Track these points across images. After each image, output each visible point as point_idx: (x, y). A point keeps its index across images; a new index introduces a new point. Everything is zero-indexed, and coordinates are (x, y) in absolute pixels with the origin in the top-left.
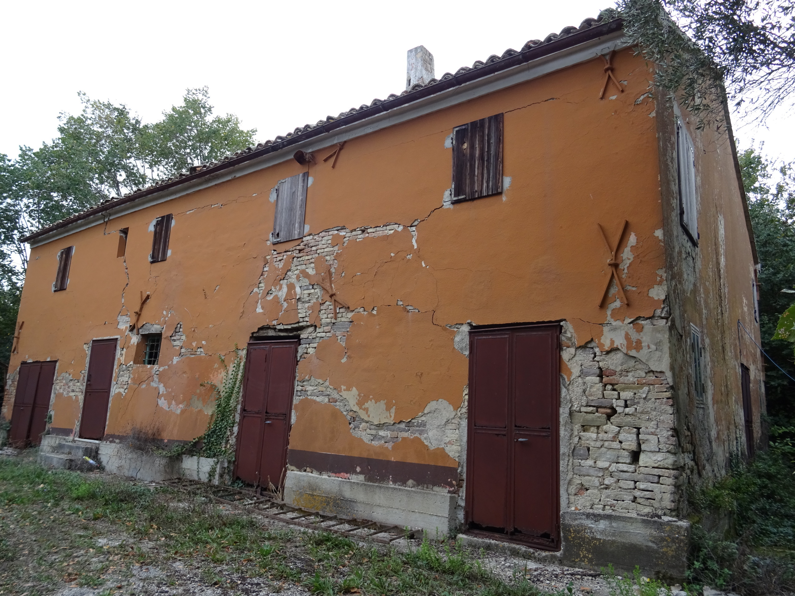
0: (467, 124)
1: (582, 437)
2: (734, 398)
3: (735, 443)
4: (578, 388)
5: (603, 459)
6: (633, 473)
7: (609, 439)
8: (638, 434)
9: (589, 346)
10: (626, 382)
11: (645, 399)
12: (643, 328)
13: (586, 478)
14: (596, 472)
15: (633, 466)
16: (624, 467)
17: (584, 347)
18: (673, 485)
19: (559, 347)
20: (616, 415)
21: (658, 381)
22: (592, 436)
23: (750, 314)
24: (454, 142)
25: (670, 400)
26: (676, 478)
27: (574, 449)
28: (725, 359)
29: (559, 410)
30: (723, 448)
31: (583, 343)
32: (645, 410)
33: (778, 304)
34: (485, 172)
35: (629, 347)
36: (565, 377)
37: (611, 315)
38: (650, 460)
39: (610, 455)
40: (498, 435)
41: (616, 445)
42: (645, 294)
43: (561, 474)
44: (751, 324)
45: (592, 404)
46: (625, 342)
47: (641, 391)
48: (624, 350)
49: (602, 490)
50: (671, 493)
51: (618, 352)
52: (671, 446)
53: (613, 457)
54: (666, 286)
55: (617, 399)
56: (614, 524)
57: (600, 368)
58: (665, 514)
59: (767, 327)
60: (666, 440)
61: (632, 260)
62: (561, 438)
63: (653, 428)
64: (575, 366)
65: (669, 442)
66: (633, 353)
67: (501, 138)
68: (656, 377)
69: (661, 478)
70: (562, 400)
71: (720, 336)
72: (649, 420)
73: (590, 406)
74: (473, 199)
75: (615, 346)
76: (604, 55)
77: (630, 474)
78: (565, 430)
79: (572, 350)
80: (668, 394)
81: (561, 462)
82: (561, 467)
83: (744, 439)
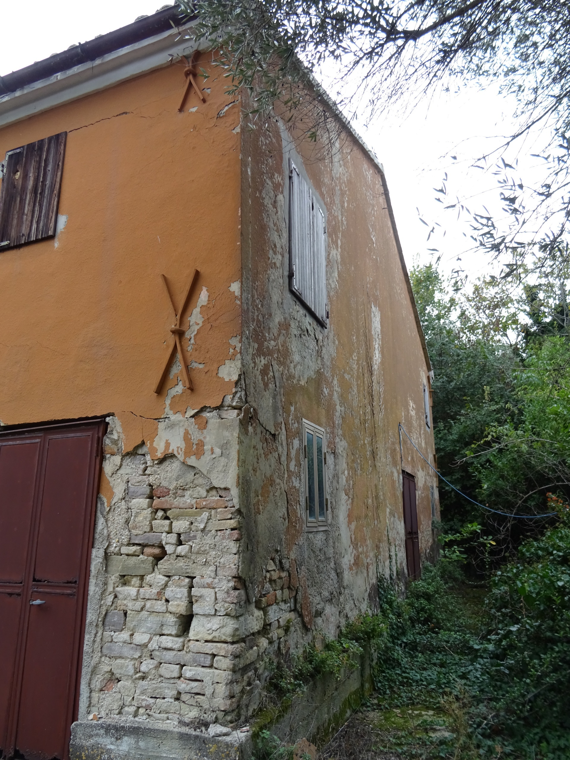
0: (23, 147)
1: (118, 594)
2: (388, 510)
3: (387, 563)
4: (120, 517)
5: (143, 630)
6: (180, 651)
7: (153, 597)
8: (191, 587)
9: (140, 451)
10: (181, 506)
11: (203, 530)
12: (207, 422)
13: (119, 661)
14: (131, 652)
15: (181, 640)
16: (168, 642)
17: (133, 453)
18: (230, 670)
19: (101, 455)
20: (165, 558)
21: (221, 503)
22: (132, 593)
23: (419, 418)
24: (5, 171)
25: (236, 531)
26: (236, 656)
27: (106, 614)
28: (375, 466)
29: (91, 553)
30: (366, 575)
31: (130, 449)
32: (202, 549)
33: (452, 412)
34: (37, 208)
35: (188, 453)
36: (105, 500)
37: (170, 405)
38: (203, 629)
39: (152, 622)
40: (10, 594)
41: (160, 606)
42: (214, 374)
43: (84, 657)
44: (420, 429)
45: (137, 542)
46: (183, 445)
47: (199, 518)
48: (181, 457)
49: (137, 681)
50: (227, 684)
51: (175, 460)
52: (232, 606)
53: (155, 626)
54: (239, 362)
55: (168, 533)
56: (142, 744)
57: (150, 485)
58: (216, 721)
59: (443, 433)
60: (226, 595)
61: (201, 325)
62: (89, 597)
63: (210, 577)
64: (119, 484)
65: (228, 600)
66: (192, 461)
67: (60, 164)
68: (220, 496)
69: (216, 658)
70: (97, 536)
71: (369, 439)
72: (206, 563)
73: (134, 544)
74: (19, 246)
75: (170, 451)
76: (186, 57)
77: (175, 652)
78: (96, 585)
79: (117, 459)
80: (233, 523)
81: (87, 637)
82: (85, 645)
83: (402, 554)
